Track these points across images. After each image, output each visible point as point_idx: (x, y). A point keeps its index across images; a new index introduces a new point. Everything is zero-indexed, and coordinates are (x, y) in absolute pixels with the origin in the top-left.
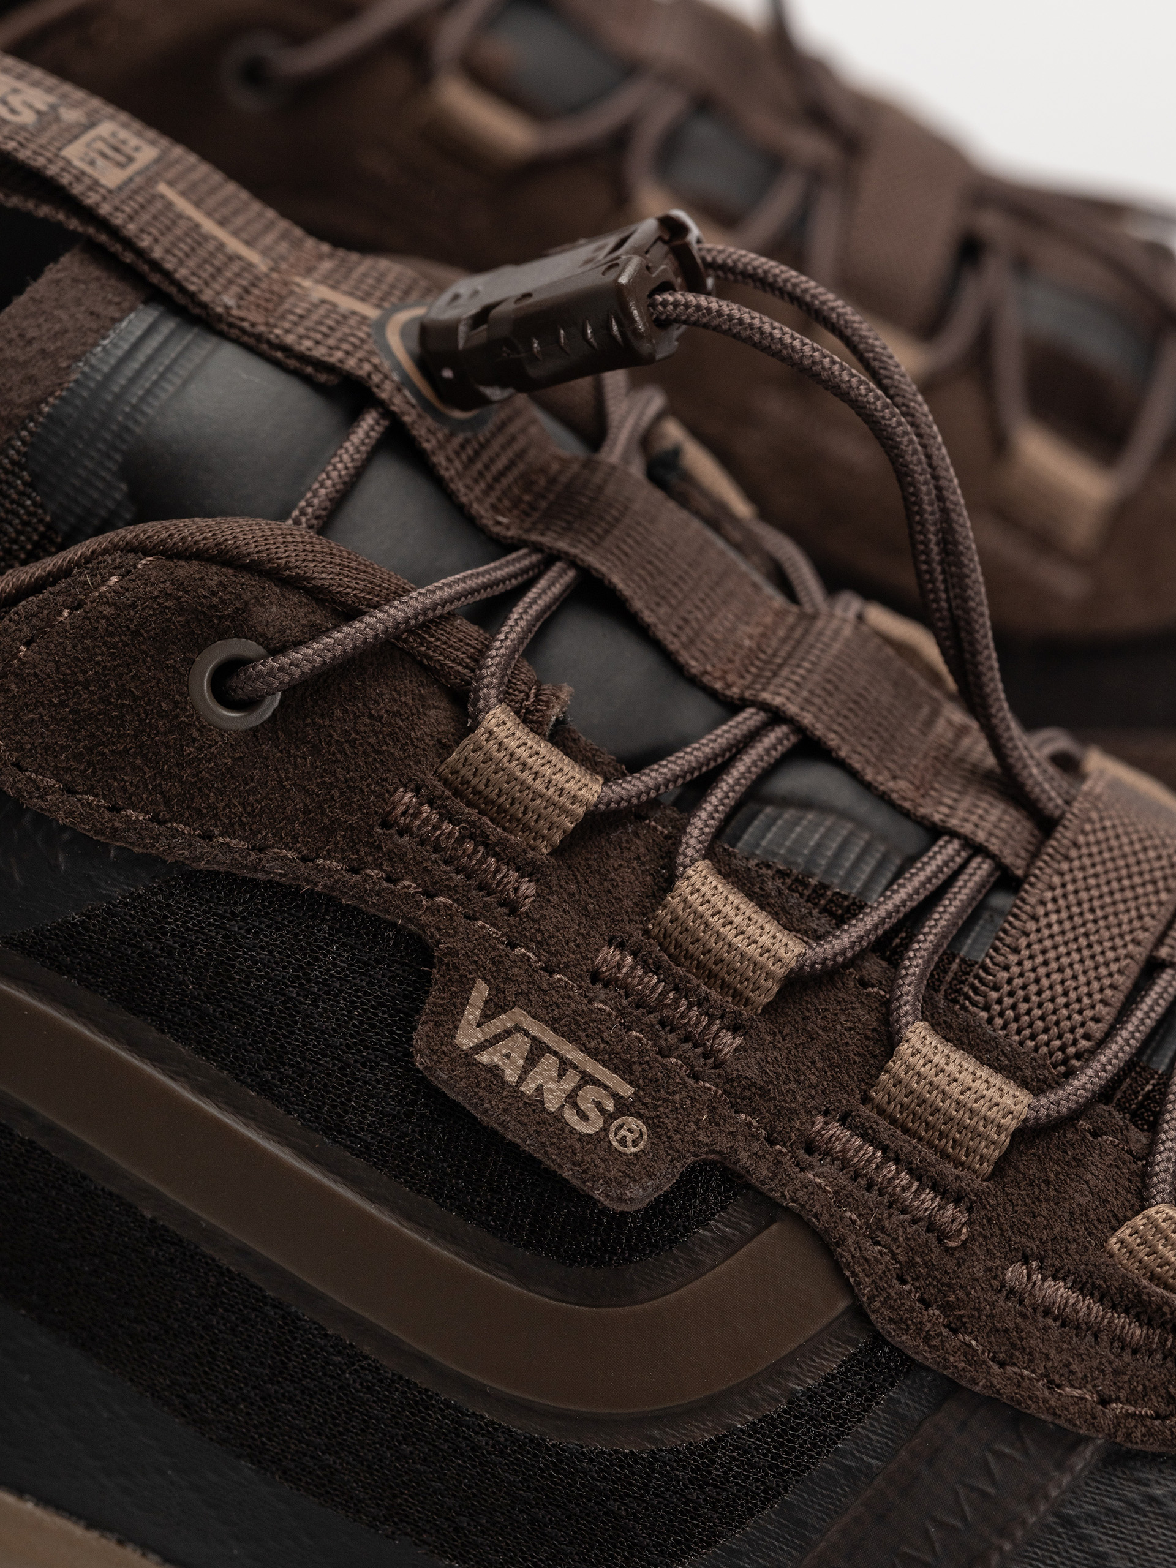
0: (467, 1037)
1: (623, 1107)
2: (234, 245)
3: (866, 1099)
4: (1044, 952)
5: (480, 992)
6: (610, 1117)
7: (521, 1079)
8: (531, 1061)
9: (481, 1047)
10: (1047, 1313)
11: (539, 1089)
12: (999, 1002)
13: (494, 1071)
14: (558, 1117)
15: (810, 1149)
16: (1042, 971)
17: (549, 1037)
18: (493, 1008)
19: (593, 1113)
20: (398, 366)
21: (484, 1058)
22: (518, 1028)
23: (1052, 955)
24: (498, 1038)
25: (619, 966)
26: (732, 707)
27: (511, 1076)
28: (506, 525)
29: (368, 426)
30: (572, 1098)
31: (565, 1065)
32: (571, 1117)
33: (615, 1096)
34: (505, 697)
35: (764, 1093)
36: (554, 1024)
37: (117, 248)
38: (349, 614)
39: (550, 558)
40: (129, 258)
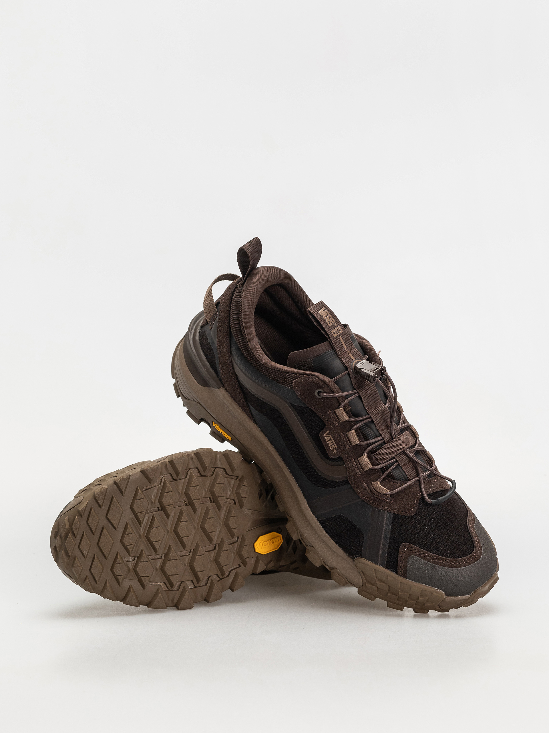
0: (324, 435)
1: (335, 449)
2: (344, 346)
3: (358, 459)
4: (383, 452)
5: (328, 432)
6: (334, 449)
7: (328, 441)
8: (329, 440)
9: (325, 437)
10: (363, 486)
11: (329, 443)
12: (376, 455)
13: (326, 439)
14: (329, 447)
15: (350, 461)
16: (382, 454)
17: (332, 439)
18: (328, 434)
19: (332, 448)
20: (352, 368)
21: (325, 438)
22: (330, 437)
23: (384, 453)
24: (327, 437)
25: (342, 436)
26: (368, 414)
27: (327, 441)
28: (356, 386)
29: (347, 372)
30: (331, 445)
31: (332, 442)
32: (330, 447)
33: (335, 447)
34: (343, 407)
35: (349, 454)
36: (333, 438)
37: (332, 344)
38: (334, 393)
39: (357, 392)
40: (332, 345)
